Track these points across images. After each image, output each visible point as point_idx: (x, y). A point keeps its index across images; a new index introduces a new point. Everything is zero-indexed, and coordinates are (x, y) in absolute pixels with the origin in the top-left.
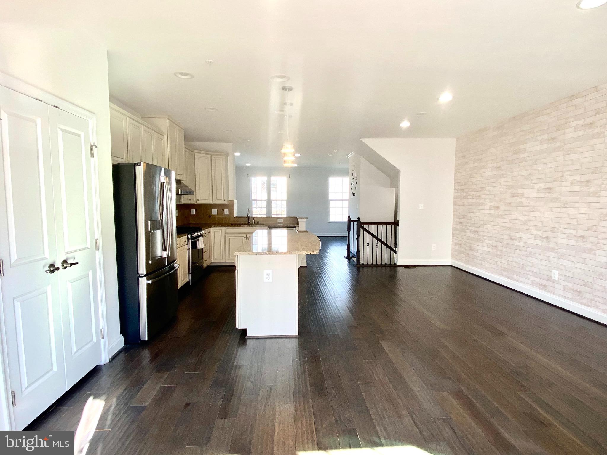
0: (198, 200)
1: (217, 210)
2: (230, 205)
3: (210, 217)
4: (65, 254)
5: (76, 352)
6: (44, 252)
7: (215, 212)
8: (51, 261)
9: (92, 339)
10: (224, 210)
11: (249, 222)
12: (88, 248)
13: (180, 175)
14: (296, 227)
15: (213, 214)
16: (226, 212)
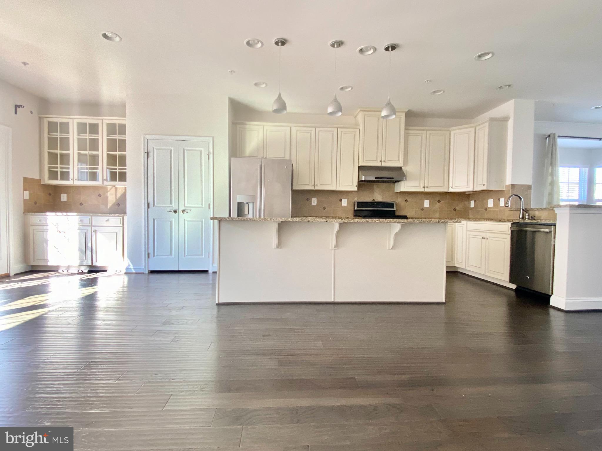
0: (451, 188)
1: (493, 200)
2: (506, 192)
3: (486, 210)
4: (184, 206)
5: (188, 255)
6: (171, 204)
7: (490, 203)
8: (175, 209)
9: (202, 255)
10: (500, 200)
11: (521, 217)
12: (203, 207)
13: (387, 162)
14: (555, 225)
15: (489, 206)
16: (502, 202)
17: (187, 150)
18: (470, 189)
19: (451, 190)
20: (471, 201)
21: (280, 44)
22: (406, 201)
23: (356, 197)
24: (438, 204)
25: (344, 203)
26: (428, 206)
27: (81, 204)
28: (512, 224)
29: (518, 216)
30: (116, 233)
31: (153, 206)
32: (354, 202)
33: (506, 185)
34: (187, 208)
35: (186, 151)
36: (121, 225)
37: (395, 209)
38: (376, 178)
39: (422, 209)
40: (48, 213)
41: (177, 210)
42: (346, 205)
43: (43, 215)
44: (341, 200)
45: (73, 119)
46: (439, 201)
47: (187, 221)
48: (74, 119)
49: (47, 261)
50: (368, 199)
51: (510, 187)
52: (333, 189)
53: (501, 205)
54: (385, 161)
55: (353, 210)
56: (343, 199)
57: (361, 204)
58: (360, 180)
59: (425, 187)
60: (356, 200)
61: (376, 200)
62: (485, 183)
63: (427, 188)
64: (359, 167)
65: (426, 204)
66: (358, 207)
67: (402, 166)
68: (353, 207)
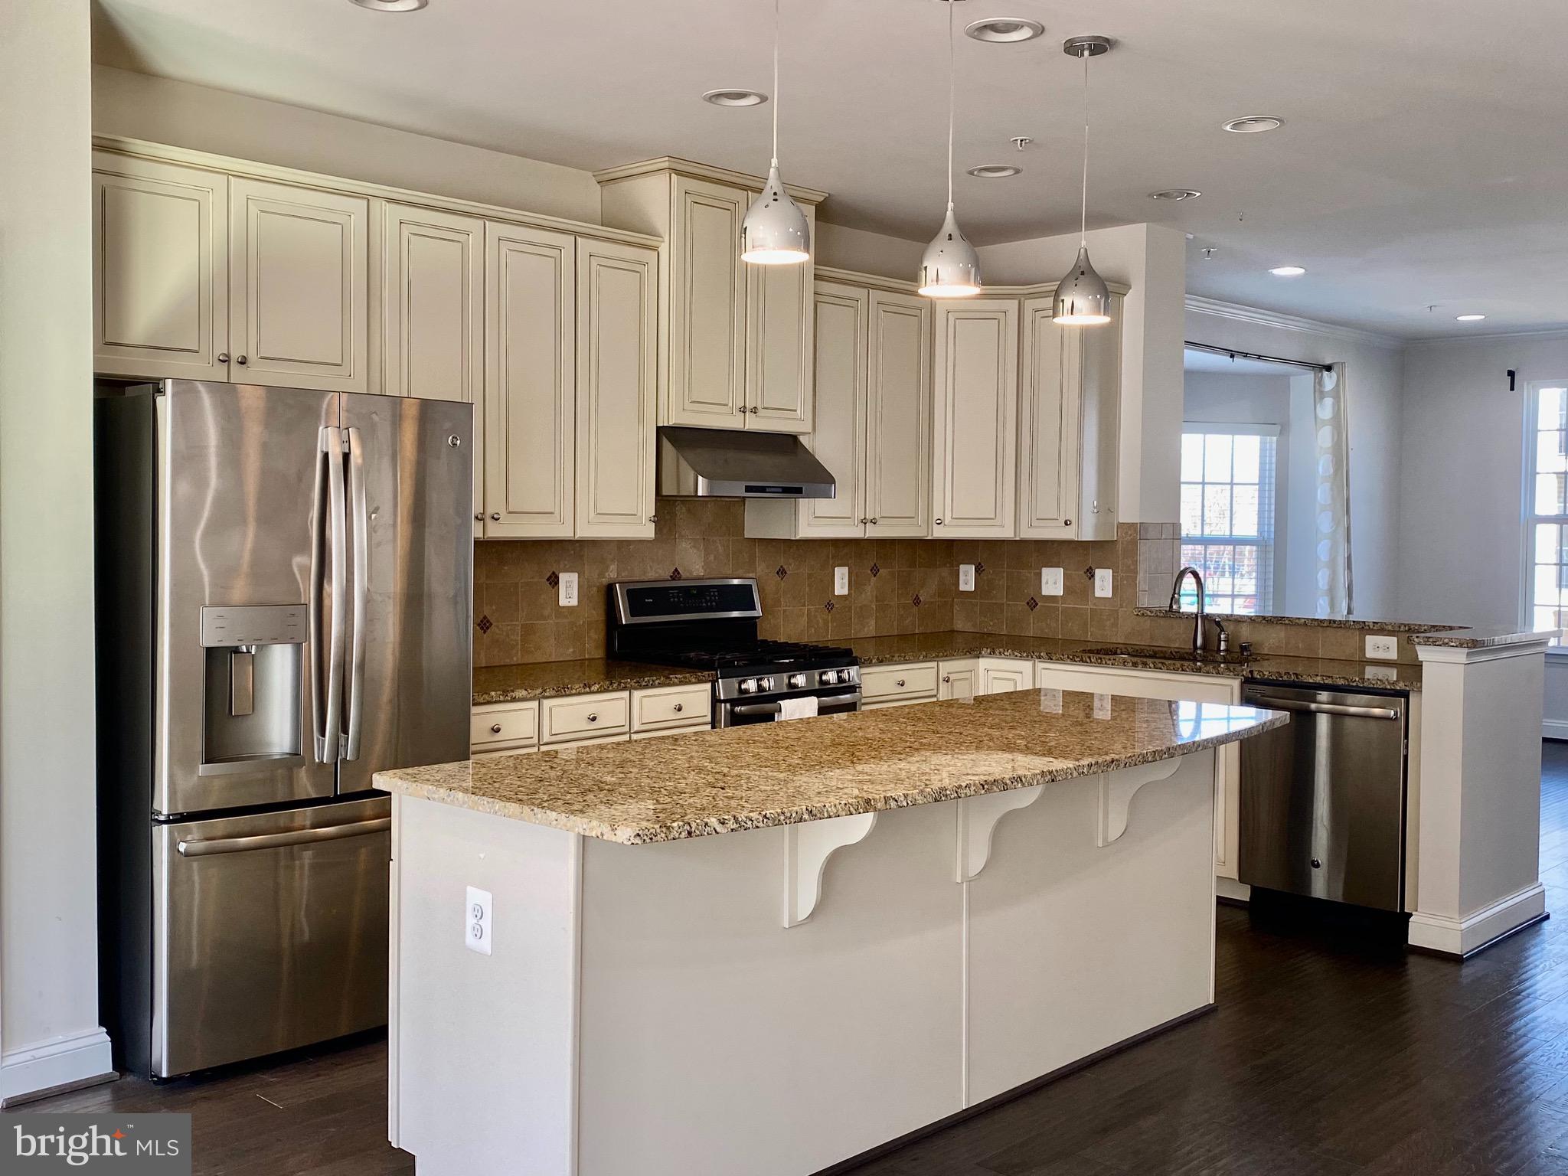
0: (941, 523)
1: (1061, 574)
2: (1119, 547)
3: (1032, 604)
7: (1052, 582)
10: (1093, 576)
11: (1199, 642)
13: (761, 412)
14: (1405, 695)
15: (1044, 593)
16: (1103, 583)
18: (1006, 533)
19: (939, 533)
20: (963, 568)
22: (782, 572)
23: (612, 560)
24: (873, 580)
25: (569, 591)
26: (845, 592)
28: (1242, 683)
29: (1191, 636)
32: (610, 589)
33: (1120, 525)
37: (758, 613)
38: (747, 489)
39: (830, 607)
42: (574, 602)
44: (554, 581)
46: (875, 571)
50: (654, 572)
51: (1134, 533)
52: (563, 532)
53: (1098, 593)
54: (755, 410)
55: (602, 627)
56: (561, 576)
57: (642, 598)
58: (665, 492)
59: (864, 522)
60: (612, 574)
61: (684, 575)
62: (1073, 518)
63: (874, 522)
64: (661, 431)
65: (841, 584)
66: (634, 610)
67: (804, 434)
68: (598, 615)
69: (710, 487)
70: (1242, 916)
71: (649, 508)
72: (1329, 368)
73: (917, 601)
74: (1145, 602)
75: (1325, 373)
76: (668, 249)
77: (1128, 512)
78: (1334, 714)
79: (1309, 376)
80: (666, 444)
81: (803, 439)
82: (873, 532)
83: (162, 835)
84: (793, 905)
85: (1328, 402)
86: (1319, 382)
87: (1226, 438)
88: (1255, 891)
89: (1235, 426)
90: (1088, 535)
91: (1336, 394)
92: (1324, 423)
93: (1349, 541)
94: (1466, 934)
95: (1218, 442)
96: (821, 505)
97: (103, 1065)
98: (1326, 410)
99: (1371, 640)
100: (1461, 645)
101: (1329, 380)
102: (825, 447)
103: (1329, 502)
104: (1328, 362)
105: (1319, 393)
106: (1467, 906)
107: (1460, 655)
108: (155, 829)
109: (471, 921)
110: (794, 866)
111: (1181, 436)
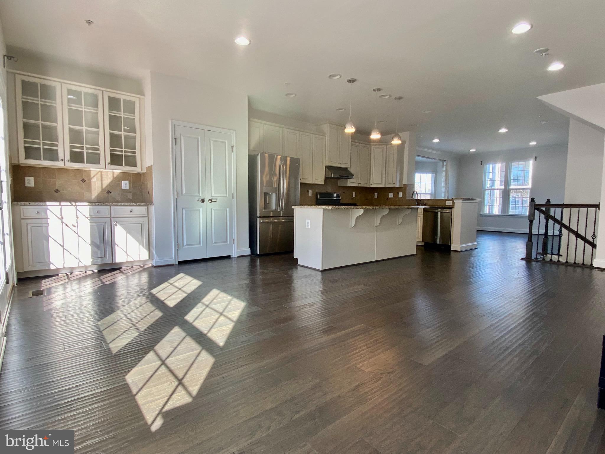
0: (372, 184)
1: (393, 193)
2: (403, 188)
3: (388, 199)
4: (211, 196)
5: (215, 243)
6: (199, 193)
7: (391, 195)
8: (203, 198)
9: (227, 241)
10: (398, 193)
11: (417, 204)
12: (227, 197)
13: (342, 164)
14: (452, 208)
15: (390, 197)
16: (400, 195)
17: (214, 141)
18: (383, 186)
19: (371, 186)
20: (375, 194)
21: (351, 82)
22: (344, 193)
23: (317, 189)
24: (360, 195)
25: (310, 193)
27: (57, 191)
29: (415, 203)
30: (141, 224)
31: (181, 195)
32: (317, 193)
33: (403, 185)
34: (214, 198)
35: (212, 142)
36: (147, 216)
37: (340, 199)
38: (340, 176)
39: (352, 199)
40: (48, 203)
41: (205, 199)
42: (311, 195)
43: (41, 205)
44: (308, 192)
45: (61, 83)
46: (360, 193)
47: (214, 210)
48: (63, 84)
49: (49, 263)
50: (324, 191)
51: (406, 186)
52: (310, 182)
53: (399, 197)
54: (341, 163)
55: (315, 199)
56: (309, 191)
57: (322, 195)
58: (326, 177)
59: (359, 183)
60: (317, 191)
61: (328, 192)
62: (395, 183)
63: (360, 184)
64: (326, 167)
65: (354, 195)
66: (320, 197)
67: (348, 168)
68: (315, 197)
69: (334, 175)
70: (423, 248)
71: (323, 179)
72: (445, 161)
73: (367, 199)
74: (408, 198)
75: (444, 162)
76: (327, 136)
77: (405, 182)
78: (441, 212)
79: (441, 163)
80: (326, 168)
81: (349, 169)
82: (360, 185)
83: (258, 220)
84: (351, 225)
85: (445, 167)
86: (443, 164)
87: (425, 174)
88: (425, 243)
89: (427, 172)
90: (398, 186)
91: (446, 166)
92: (444, 171)
93: (448, 193)
94: (461, 248)
95: (424, 175)
96: (352, 180)
97: (249, 253)
98: (444, 169)
99: (447, 202)
100: (461, 199)
101: (445, 163)
102: (352, 170)
103: (444, 186)
104: (445, 160)
105: (443, 166)
106: (461, 243)
107: (461, 201)
108: (257, 219)
109: (307, 224)
110: (351, 219)
111: (415, 174)
